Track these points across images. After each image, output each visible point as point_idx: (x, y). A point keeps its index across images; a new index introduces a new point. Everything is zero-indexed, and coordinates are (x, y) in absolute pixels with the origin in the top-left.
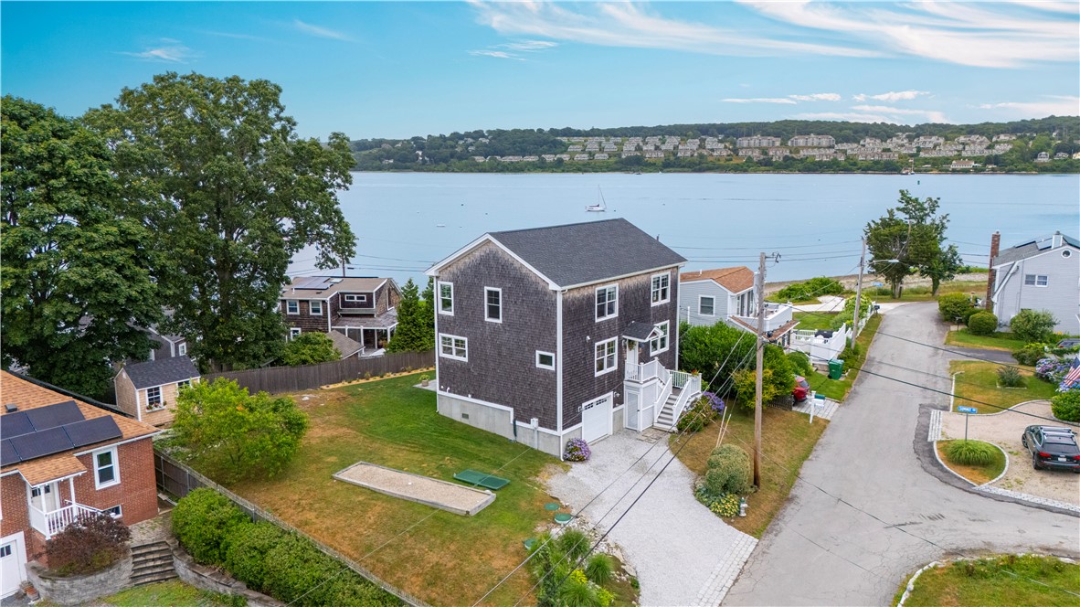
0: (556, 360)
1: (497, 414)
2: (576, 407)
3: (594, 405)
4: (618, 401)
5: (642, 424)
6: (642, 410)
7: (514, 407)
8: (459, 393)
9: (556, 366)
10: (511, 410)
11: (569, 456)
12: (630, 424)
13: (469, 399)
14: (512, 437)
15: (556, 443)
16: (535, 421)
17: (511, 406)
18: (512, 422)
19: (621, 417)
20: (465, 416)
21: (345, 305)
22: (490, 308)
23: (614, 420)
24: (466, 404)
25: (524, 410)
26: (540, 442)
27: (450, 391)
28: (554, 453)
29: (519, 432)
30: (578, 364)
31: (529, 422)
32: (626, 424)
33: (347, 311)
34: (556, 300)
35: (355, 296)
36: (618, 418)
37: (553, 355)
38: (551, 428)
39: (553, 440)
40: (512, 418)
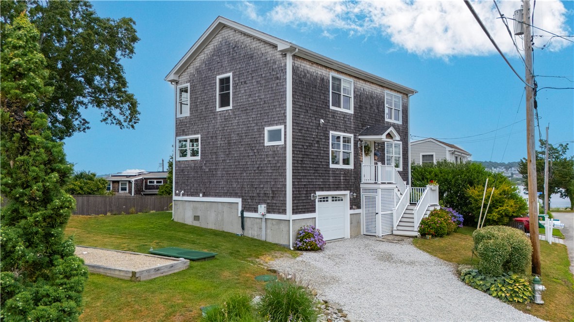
0: (285, 135)
1: (226, 209)
2: (308, 193)
3: (330, 199)
4: (355, 203)
5: (381, 229)
6: (380, 213)
7: (242, 197)
8: (192, 195)
9: (285, 141)
10: (239, 201)
11: (300, 244)
12: (368, 230)
13: (201, 198)
14: (239, 232)
15: (285, 229)
16: (262, 208)
17: (239, 197)
18: (240, 215)
19: (359, 223)
20: (197, 218)
21: (147, 187)
22: (221, 96)
23: (351, 223)
24: (198, 205)
25: (252, 198)
26: (268, 231)
27: (183, 195)
28: (283, 242)
29: (248, 224)
30: (311, 145)
31: (256, 211)
32: (363, 231)
33: (148, 191)
34: (285, 65)
35: (155, 181)
36: (355, 222)
37: (282, 127)
38: (279, 213)
39: (283, 226)
40: (240, 209)
